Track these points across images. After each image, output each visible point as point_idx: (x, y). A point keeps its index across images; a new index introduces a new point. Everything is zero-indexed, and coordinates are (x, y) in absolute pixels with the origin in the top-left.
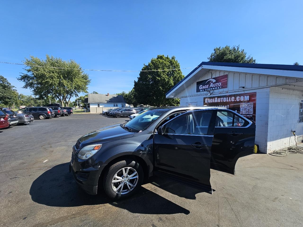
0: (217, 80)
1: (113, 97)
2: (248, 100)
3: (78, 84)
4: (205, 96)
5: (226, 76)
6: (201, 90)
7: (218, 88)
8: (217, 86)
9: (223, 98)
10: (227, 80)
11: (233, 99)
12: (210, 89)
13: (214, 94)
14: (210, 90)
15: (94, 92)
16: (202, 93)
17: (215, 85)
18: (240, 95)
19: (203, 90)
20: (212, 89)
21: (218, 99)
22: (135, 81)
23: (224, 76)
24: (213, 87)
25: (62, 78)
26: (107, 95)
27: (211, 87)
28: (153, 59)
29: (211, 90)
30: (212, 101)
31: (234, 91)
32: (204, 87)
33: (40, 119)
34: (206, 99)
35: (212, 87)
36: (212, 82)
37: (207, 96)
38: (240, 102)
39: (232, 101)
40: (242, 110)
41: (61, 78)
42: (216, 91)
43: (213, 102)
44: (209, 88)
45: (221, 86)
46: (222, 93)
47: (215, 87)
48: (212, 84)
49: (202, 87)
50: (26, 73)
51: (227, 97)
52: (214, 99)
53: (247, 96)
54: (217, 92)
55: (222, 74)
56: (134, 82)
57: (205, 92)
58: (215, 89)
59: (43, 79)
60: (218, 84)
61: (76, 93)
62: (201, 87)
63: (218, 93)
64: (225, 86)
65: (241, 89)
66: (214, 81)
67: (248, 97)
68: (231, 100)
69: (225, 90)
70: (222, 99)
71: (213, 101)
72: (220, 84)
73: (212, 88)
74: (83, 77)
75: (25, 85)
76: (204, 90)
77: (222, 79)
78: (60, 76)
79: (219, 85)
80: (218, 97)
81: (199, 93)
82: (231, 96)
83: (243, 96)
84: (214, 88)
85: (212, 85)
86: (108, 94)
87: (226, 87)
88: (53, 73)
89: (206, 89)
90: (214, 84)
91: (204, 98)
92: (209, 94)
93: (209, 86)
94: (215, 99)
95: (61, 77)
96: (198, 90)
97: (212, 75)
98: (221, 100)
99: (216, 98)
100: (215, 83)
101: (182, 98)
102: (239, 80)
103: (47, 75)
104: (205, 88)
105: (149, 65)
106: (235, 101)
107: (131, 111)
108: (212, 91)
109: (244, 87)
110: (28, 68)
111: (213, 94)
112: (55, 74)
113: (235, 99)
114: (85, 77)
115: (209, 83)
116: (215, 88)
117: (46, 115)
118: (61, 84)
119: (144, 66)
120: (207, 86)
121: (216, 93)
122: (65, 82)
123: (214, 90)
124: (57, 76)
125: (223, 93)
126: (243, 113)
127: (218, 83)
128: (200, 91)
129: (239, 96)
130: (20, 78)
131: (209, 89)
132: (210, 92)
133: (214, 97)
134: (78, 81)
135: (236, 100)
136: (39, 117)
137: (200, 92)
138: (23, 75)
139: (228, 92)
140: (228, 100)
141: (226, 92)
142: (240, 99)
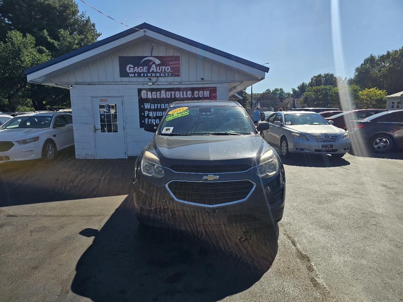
0: (164, 61)
2: (208, 96)
4: (141, 87)
5: (177, 58)
6: (131, 73)
7: (165, 74)
8: (163, 71)
9: (175, 92)
10: (179, 64)
11: (190, 94)
12: (151, 75)
13: (159, 83)
16: (134, 79)
17: (161, 70)
18: (199, 89)
19: (135, 75)
20: (156, 75)
21: (167, 92)
23: (173, 56)
27: (153, 72)
29: (154, 76)
30: (155, 95)
31: (191, 83)
32: (136, 69)
34: (143, 92)
35: (155, 71)
36: (154, 63)
37: (146, 87)
38: (199, 98)
39: (189, 97)
42: (161, 79)
43: (158, 97)
44: (148, 72)
45: (169, 72)
46: (172, 83)
48: (154, 66)
49: (134, 68)
51: (181, 91)
52: (159, 92)
53: (207, 90)
54: (165, 82)
55: (171, 53)
57: (141, 79)
58: (160, 76)
60: (165, 68)
62: (129, 68)
63: (165, 84)
65: (200, 81)
66: (158, 62)
67: (208, 92)
68: (187, 95)
69: (177, 79)
70: (173, 92)
71: (158, 95)
72: (168, 69)
73: (156, 73)
76: (139, 75)
77: (170, 61)
79: (166, 70)
80: (167, 90)
81: (125, 79)
82: (186, 90)
83: (202, 91)
84: (158, 75)
85: (153, 68)
87: (178, 76)
89: (142, 73)
90: (158, 67)
91: (140, 91)
92: (150, 84)
93: (149, 69)
94: (161, 93)
96: (124, 73)
97: (152, 51)
98: (171, 94)
99: (163, 92)
100: (159, 65)
101: (76, 84)
102: (197, 68)
104: (140, 71)
108: (154, 79)
109: (202, 79)
111: (156, 84)
113: (193, 94)
115: (148, 63)
116: (160, 74)
120: (145, 69)
121: (161, 83)
123: (158, 77)
125: (174, 83)
129: (197, 90)
131: (149, 75)
132: (151, 79)
133: (159, 90)
135: (194, 96)
137: (129, 76)
139: (182, 83)
140: (183, 95)
141: (179, 84)
142: (199, 94)
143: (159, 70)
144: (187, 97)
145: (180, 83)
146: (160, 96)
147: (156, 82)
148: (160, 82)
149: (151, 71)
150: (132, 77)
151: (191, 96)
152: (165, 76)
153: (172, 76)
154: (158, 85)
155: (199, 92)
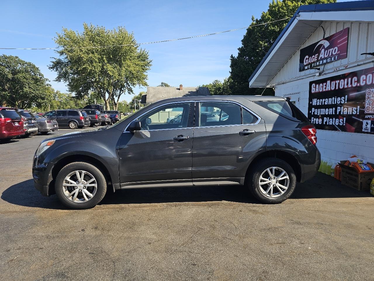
0: (332, 41)
1: (189, 92)
3: (130, 69)
4: (312, 79)
6: (306, 65)
7: (331, 59)
8: (330, 55)
9: (340, 81)
10: (347, 39)
11: (355, 82)
13: (326, 72)
14: (319, 65)
15: (162, 83)
16: (308, 72)
18: (367, 72)
19: (308, 67)
20: (323, 62)
21: (332, 83)
22: (232, 57)
23: (342, 31)
24: (325, 58)
25: (106, 62)
26: (179, 89)
27: (321, 59)
28: (273, 3)
29: (321, 65)
30: (322, 88)
31: (356, 64)
33: (70, 128)
34: (313, 86)
35: (323, 57)
36: (324, 47)
37: (315, 79)
38: (367, 86)
40: (368, 106)
41: (104, 61)
42: (329, 66)
43: (324, 90)
44: (318, 61)
45: (336, 54)
46: (338, 69)
47: (326, 58)
48: (323, 51)
49: (309, 58)
50: (58, 57)
51: (347, 78)
54: (331, 69)
55: (340, 29)
56: (231, 60)
57: (313, 71)
58: (327, 63)
59: (79, 65)
60: (332, 51)
61: (129, 86)
62: (306, 60)
63: (332, 71)
64: (343, 54)
65: (369, 59)
66: (326, 44)
68: (351, 83)
69: (344, 62)
72: (335, 51)
73: (323, 60)
74: (139, 57)
75: (58, 76)
76: (311, 65)
77: (339, 38)
78: (102, 58)
79: (334, 54)
80: (332, 79)
81: (303, 73)
83: (370, 73)
84: (325, 61)
85: (322, 54)
86: (181, 86)
87: (346, 56)
88: (93, 53)
89: (313, 63)
90: (326, 51)
91: (311, 84)
92: (318, 74)
93: (318, 56)
94: (326, 84)
95: (105, 58)
96: (302, 67)
97: (325, 33)
98: (336, 84)
99: (329, 82)
101: (278, 85)
102: (367, 38)
103: (85, 57)
104: (312, 61)
105: (263, 17)
106: (358, 85)
107: (213, 118)
108: (322, 68)
109: (373, 54)
110: (61, 49)
111: (324, 73)
112: (96, 54)
113: (358, 81)
114: (143, 57)
115: (318, 50)
116: (327, 60)
117: (77, 122)
118: (104, 72)
119: (251, 22)
120: (316, 57)
121: (328, 72)
122: (109, 67)
123: (325, 64)
124: (99, 59)
125: (340, 69)
126: (370, 112)
127: (332, 49)
128: (304, 70)
129: (364, 74)
130: (51, 66)
131: (318, 63)
132: (319, 69)
133: (326, 80)
134: (130, 65)
135: (360, 84)
136: (69, 126)
138: (54, 60)
139: (348, 67)
140: (347, 84)
141: (344, 68)
142: (366, 80)
143: (327, 55)
144: (352, 86)
145: (346, 68)
146: (325, 88)
147: (323, 71)
148: (327, 70)
149: (319, 59)
150: (306, 69)
151: (356, 83)
152: (331, 62)
153: (338, 59)
154: (325, 74)
155: (366, 76)
